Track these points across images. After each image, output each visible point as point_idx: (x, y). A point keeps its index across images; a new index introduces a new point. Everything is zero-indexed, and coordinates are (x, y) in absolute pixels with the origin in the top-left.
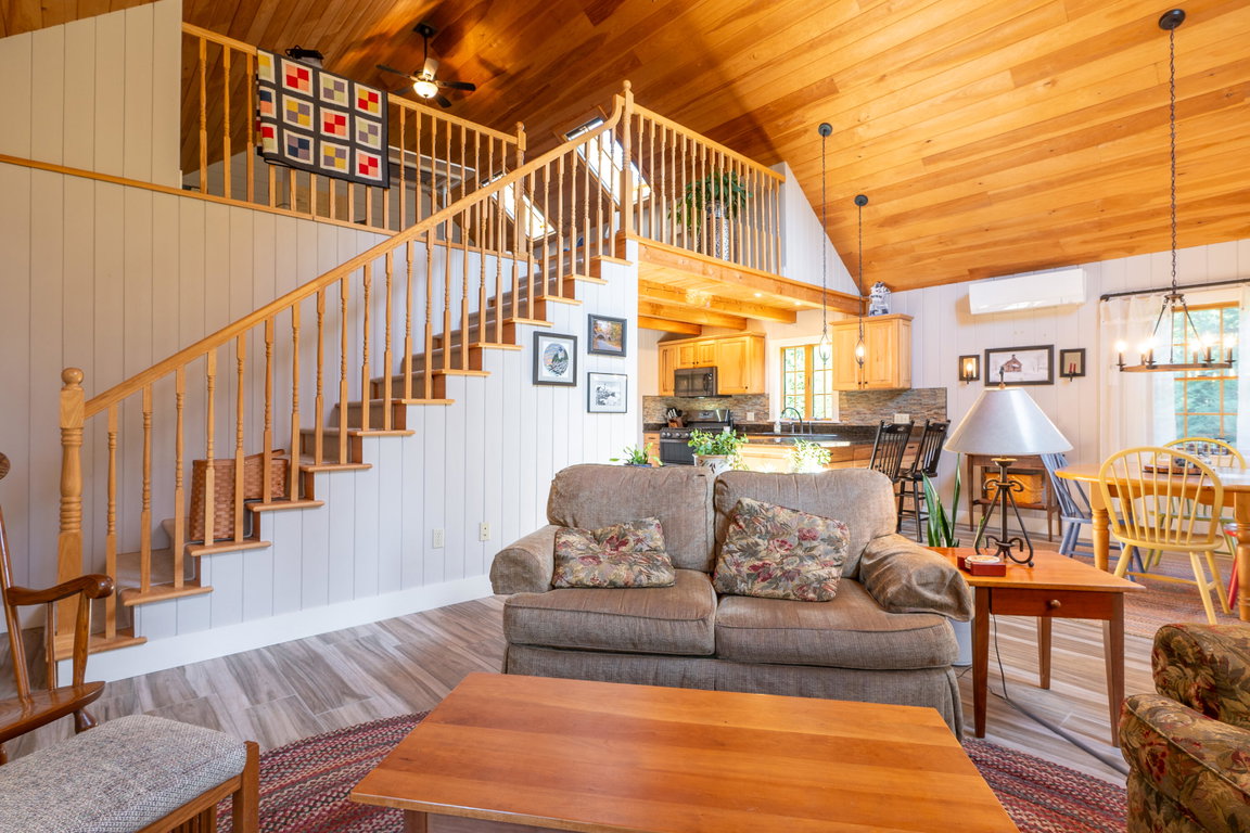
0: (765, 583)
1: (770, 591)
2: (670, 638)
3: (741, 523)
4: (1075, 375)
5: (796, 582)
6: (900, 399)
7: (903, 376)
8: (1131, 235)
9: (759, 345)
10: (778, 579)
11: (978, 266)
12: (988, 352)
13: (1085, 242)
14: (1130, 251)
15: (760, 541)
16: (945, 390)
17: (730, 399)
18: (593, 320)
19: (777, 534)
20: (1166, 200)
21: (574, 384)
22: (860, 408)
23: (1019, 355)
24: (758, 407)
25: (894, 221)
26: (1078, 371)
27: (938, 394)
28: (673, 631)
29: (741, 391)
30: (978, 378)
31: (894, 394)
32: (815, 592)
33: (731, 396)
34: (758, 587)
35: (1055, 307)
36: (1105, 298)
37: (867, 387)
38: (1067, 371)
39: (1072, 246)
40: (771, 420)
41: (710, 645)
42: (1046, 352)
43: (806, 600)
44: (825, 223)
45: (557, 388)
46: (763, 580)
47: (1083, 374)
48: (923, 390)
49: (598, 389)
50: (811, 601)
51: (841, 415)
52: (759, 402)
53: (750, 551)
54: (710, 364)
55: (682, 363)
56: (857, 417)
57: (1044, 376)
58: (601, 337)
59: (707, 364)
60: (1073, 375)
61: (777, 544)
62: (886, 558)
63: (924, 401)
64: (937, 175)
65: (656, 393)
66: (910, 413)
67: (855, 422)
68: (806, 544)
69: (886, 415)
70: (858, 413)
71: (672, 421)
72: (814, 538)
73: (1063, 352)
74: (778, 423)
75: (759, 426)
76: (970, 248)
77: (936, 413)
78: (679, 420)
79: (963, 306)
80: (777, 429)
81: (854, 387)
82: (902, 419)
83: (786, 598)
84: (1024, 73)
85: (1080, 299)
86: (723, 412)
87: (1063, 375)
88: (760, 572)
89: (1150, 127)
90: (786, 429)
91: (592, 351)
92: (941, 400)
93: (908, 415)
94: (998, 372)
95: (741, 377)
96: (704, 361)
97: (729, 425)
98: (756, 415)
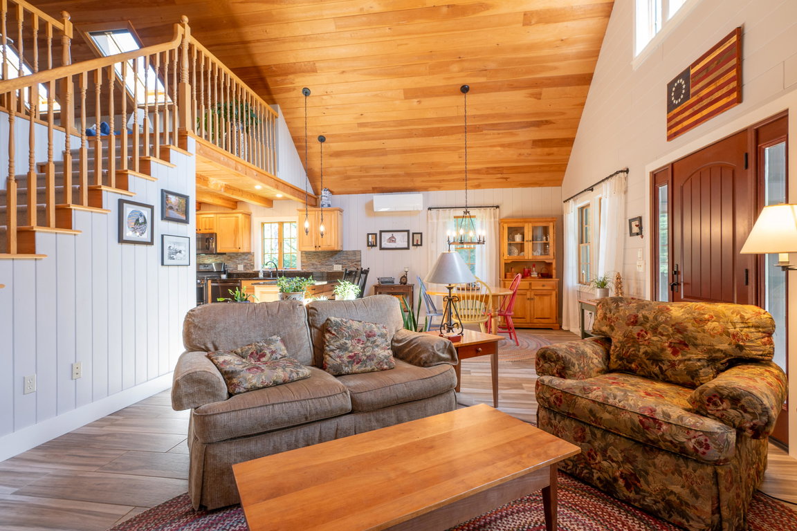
0: (359, 365)
1: (363, 369)
2: (329, 408)
3: (333, 332)
4: (419, 245)
5: (375, 361)
6: (337, 256)
7: (340, 244)
8: (440, 181)
9: (247, 220)
10: (365, 362)
11: (376, 186)
12: (381, 232)
13: (423, 181)
14: (439, 188)
15: (347, 341)
16: (360, 251)
17: (224, 256)
18: (165, 194)
19: (354, 336)
20: (463, 167)
21: (151, 243)
22: (314, 261)
23: (395, 234)
24: (246, 261)
25: (337, 154)
26: (419, 243)
27: (356, 253)
28: (330, 403)
29: (234, 250)
30: (376, 246)
31: (333, 254)
32: (387, 364)
33: (225, 254)
34: (356, 368)
35: (410, 211)
36: (430, 209)
37: (320, 249)
38: (415, 243)
39: (418, 182)
40: (255, 269)
41: (350, 406)
42: (406, 233)
43: (383, 370)
44: (298, 148)
45: (138, 247)
46: (357, 363)
47: (421, 245)
48: (349, 251)
49: (170, 247)
50: (386, 370)
51: (302, 266)
52: (247, 258)
53: (343, 348)
54: (211, 231)
56: (312, 267)
57: (406, 245)
58: (171, 208)
59: (207, 231)
60: (417, 245)
61: (356, 341)
62: (412, 340)
63: (349, 258)
64: (363, 134)
66: (342, 264)
68: (371, 339)
69: (328, 265)
70: (313, 265)
72: (374, 335)
73: (413, 234)
74: (261, 271)
75: (247, 274)
76: (375, 176)
77: (355, 265)
79: (370, 206)
80: (261, 276)
81: (313, 249)
82: (338, 268)
83: (372, 371)
84: (410, 94)
85: (421, 208)
86: (219, 265)
87: (413, 245)
88: (354, 359)
89: (453, 134)
90: (267, 275)
91: (164, 218)
92: (358, 257)
93: (341, 266)
94: (386, 242)
95: (235, 241)
96: (206, 229)
97: (225, 274)
98: (245, 266)
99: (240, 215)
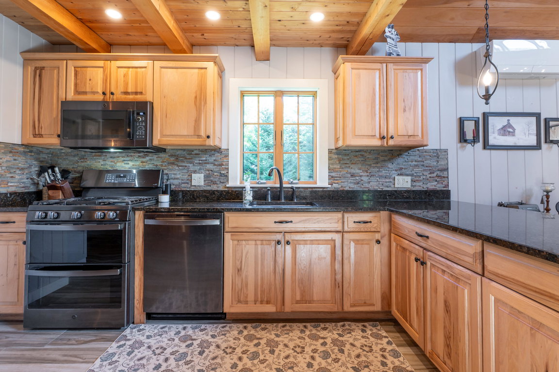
6: (400, 160)
12: (487, 115)
16: (446, 151)
17: (162, 155)
22: (356, 170)
23: (513, 120)
24: (210, 166)
27: (440, 154)
30: (477, 141)
33: (164, 150)
37: (391, 142)
40: (233, 184)
42: (534, 119)
51: (331, 177)
52: (211, 159)
54: (139, 98)
55: (77, 92)
56: (352, 180)
57: (533, 141)
59: (131, 98)
60: (554, 142)
63: (427, 162)
65: (16, 139)
66: (412, 175)
67: (348, 185)
69: (384, 177)
70: (352, 175)
71: (52, 187)
73: (547, 121)
75: (213, 192)
77: (438, 176)
78: (66, 185)
81: (376, 142)
82: (403, 182)
86: (149, 173)
87: (546, 141)
90: (260, 195)
92: (442, 162)
93: (409, 179)
94: (496, 135)
95: (197, 121)
96: (126, 93)
97: (165, 193)
98: (206, 177)
99: (210, 65)
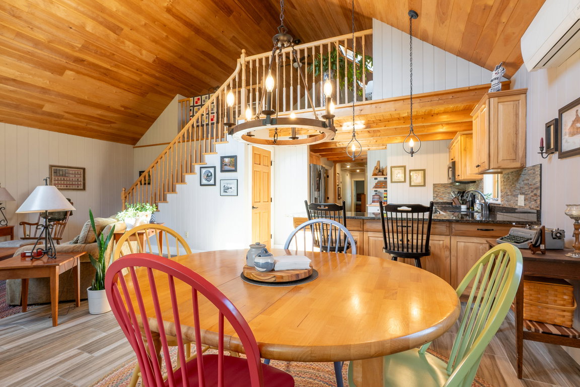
6: (521, 178)
12: (561, 113)
16: (540, 166)
18: (222, 158)
21: (215, 185)
22: (507, 189)
23: (579, 109)
27: (536, 171)
30: (555, 149)
45: (208, 187)
48: (531, 167)
49: (224, 186)
51: (501, 196)
56: (506, 198)
66: (525, 194)
69: (515, 195)
70: (506, 195)
77: (535, 195)
82: (521, 201)
91: (222, 171)
92: (539, 180)
93: (523, 196)
94: (567, 136)
